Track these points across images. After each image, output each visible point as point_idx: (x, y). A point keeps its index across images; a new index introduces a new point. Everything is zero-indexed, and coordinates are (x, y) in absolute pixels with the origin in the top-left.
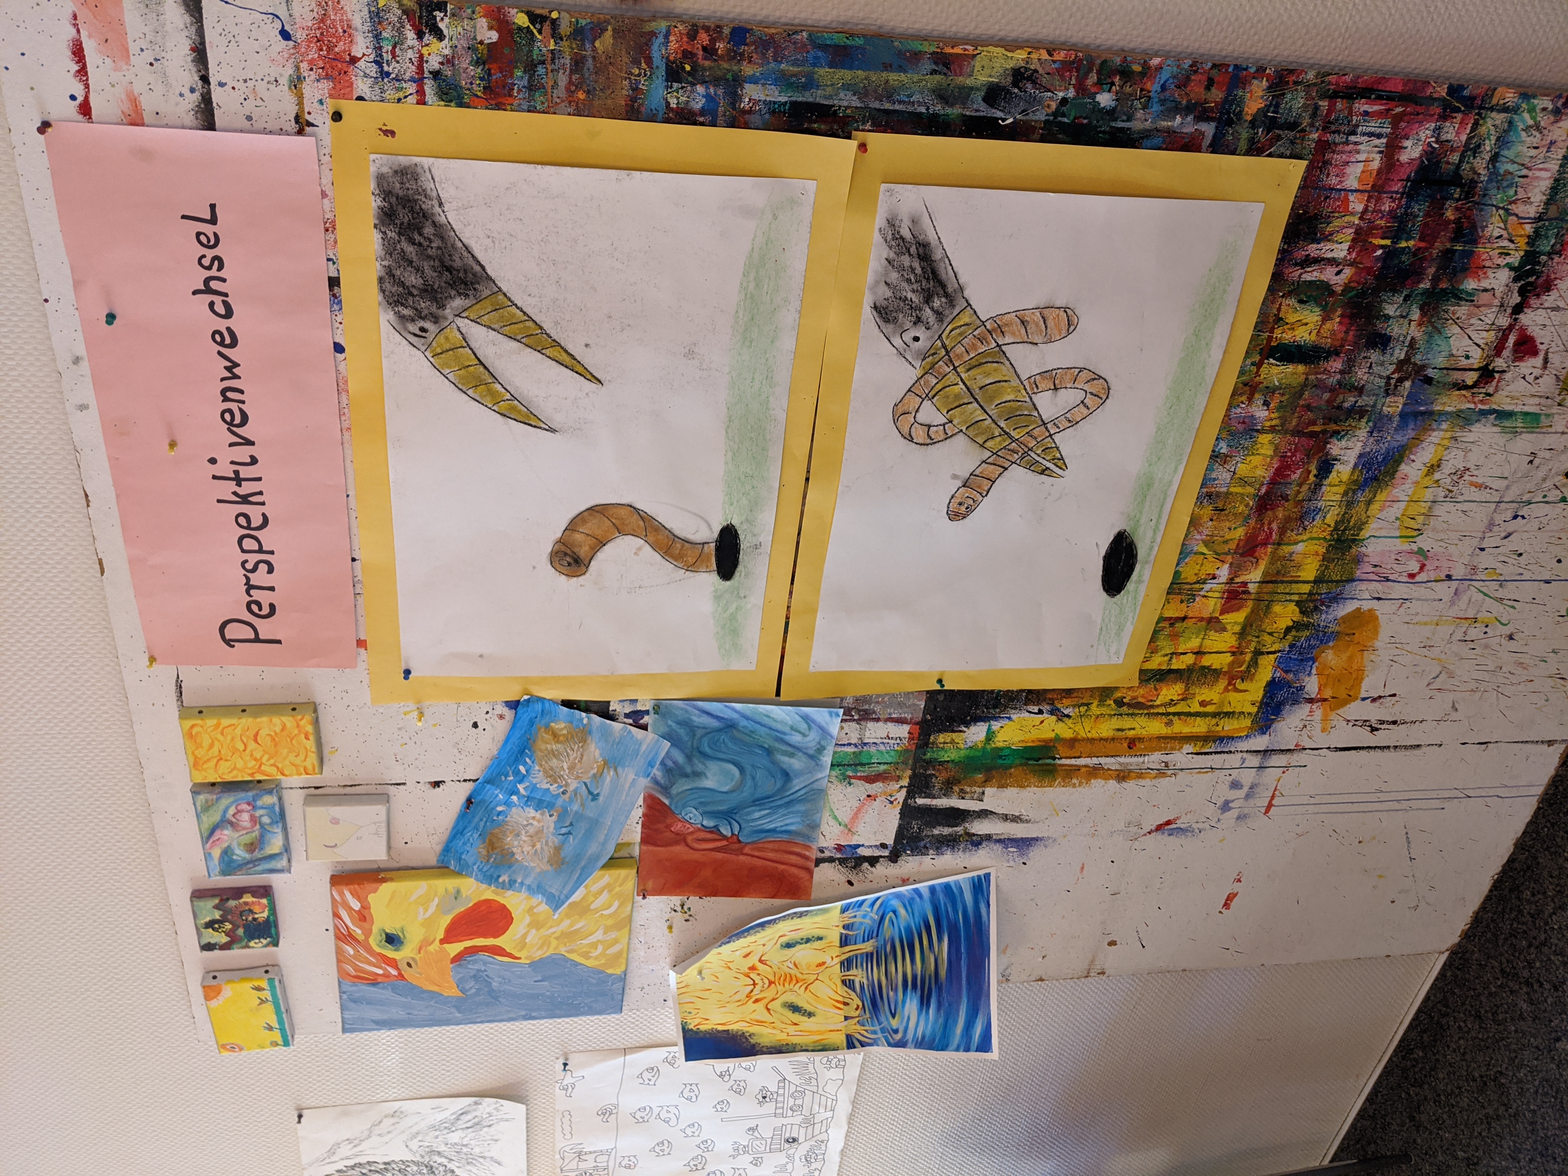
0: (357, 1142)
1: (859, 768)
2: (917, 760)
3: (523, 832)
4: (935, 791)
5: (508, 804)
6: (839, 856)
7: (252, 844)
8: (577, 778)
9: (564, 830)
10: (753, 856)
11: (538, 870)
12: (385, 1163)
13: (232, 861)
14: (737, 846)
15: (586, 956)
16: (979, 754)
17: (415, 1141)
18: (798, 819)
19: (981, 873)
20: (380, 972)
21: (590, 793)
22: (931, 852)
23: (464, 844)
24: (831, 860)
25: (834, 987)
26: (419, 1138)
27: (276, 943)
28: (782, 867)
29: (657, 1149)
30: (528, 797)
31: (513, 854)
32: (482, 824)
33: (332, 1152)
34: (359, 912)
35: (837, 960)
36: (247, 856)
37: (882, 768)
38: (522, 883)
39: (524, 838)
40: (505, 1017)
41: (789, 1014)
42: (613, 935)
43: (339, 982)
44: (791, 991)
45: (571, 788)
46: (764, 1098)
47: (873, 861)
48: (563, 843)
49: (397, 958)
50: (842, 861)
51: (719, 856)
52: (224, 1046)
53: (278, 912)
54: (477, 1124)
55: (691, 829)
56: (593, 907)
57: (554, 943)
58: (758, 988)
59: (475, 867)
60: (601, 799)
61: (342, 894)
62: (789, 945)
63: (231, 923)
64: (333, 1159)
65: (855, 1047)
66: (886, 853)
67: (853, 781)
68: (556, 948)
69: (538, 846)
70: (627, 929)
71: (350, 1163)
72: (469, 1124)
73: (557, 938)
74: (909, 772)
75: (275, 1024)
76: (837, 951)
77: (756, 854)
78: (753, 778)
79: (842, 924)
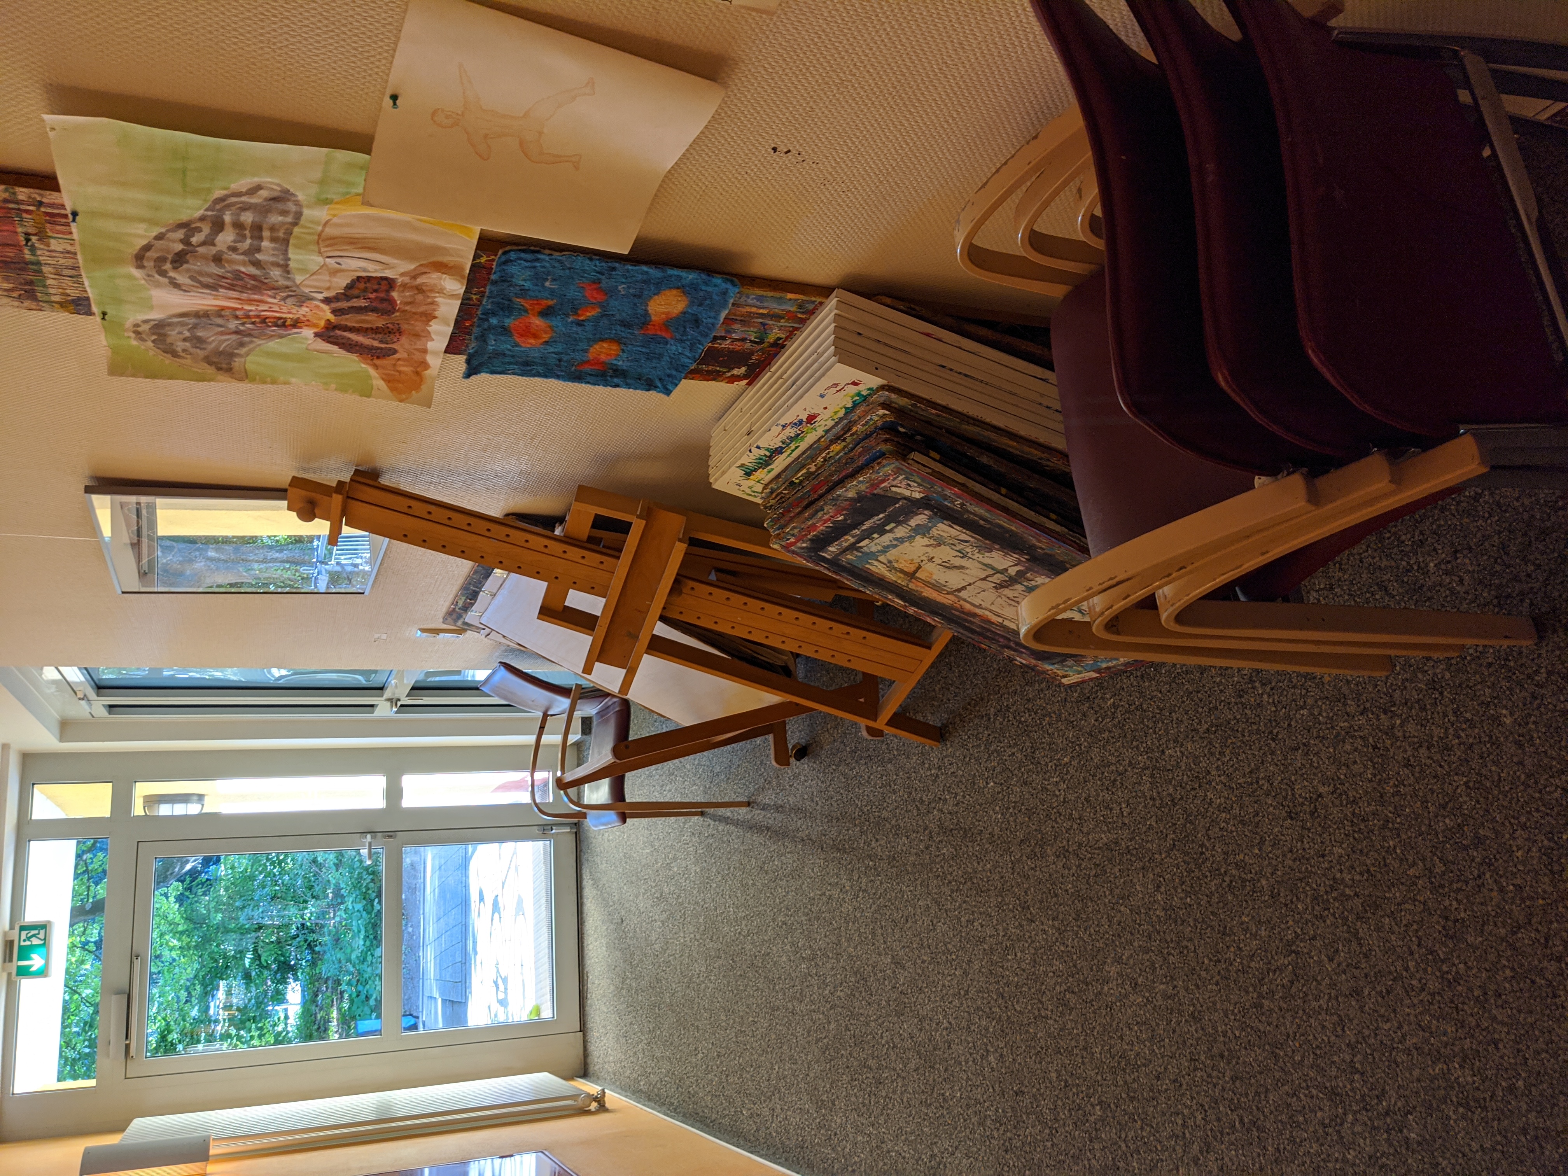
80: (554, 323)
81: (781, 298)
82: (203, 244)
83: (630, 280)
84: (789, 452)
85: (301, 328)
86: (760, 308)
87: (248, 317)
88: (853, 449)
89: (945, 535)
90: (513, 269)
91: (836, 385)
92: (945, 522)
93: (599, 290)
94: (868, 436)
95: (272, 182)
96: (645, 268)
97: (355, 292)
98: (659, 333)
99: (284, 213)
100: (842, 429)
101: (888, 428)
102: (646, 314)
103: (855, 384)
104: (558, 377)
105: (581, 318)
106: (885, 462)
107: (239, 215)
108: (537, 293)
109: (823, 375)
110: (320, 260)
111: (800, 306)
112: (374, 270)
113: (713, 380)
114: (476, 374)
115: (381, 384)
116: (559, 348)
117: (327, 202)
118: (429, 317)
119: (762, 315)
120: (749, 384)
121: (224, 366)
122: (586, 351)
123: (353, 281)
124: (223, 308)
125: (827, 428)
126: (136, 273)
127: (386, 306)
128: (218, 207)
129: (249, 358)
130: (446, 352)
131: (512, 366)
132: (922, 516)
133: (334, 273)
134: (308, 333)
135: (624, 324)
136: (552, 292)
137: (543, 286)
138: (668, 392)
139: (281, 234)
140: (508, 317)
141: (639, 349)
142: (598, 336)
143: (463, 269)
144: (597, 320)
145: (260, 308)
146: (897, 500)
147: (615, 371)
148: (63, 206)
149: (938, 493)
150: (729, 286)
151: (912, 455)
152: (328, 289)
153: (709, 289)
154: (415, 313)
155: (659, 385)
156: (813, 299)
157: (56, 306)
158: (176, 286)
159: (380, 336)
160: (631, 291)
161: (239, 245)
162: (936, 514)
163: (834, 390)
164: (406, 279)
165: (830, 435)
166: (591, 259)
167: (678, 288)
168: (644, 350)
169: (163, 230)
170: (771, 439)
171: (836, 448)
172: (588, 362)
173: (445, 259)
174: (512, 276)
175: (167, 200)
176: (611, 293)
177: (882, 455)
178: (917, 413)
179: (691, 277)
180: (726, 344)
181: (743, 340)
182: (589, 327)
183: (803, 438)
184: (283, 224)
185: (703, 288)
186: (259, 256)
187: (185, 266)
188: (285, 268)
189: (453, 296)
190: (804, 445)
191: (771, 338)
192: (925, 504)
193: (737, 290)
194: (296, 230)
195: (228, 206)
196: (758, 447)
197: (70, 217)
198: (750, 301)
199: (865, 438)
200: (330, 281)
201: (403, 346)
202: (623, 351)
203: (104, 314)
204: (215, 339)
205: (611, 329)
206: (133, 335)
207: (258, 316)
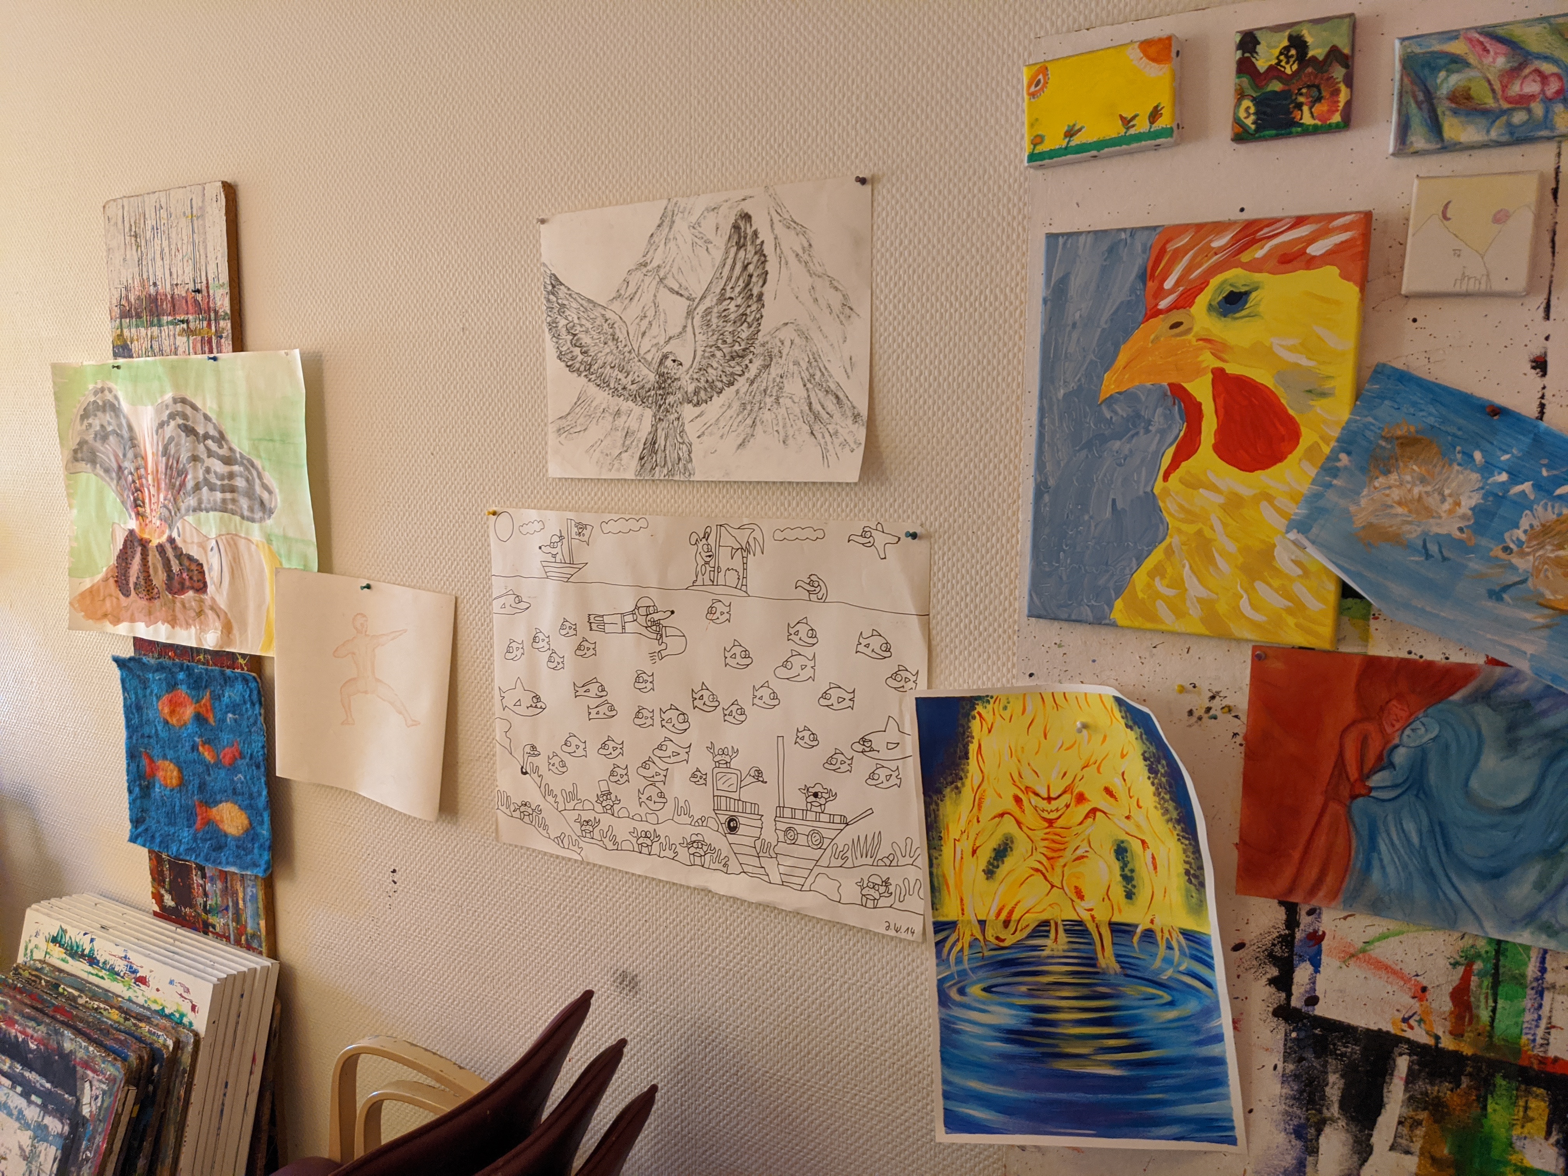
0: (806, 257)
1: (1487, 982)
2: (1495, 1066)
3: (1429, 488)
4: (1421, 1085)
5: (1488, 468)
6: (1299, 935)
7: (1469, 98)
8: (1537, 570)
9: (1433, 548)
10: (1321, 815)
11: (1353, 508)
12: (760, 296)
13: (1435, 69)
14: (1345, 792)
15: (1158, 571)
16: (1495, 1154)
17: (794, 335)
18: (1394, 883)
19: (1240, 1131)
20: (1168, 284)
21: (1506, 588)
22: (1291, 1067)
23: (1414, 404)
24: (1292, 922)
25: (1038, 908)
26: (797, 340)
27: (1242, 136)
28: (1296, 855)
29: (737, 650)
30: (1504, 497)
31: (1387, 472)
32: (1453, 430)
33: (792, 224)
34: (1303, 252)
35: (1086, 916)
36: (1444, 91)
37: (1484, 1015)
38: (1330, 485)
39: (1416, 491)
40: (1047, 456)
41: (994, 843)
42: (1195, 612)
43: (1155, 228)
44: (1034, 849)
45: (1516, 560)
46: (816, 795)
47: (1283, 983)
48: (1408, 546)
49: (1194, 310)
50: (1287, 940)
51: (1327, 767)
52: (1044, 70)
53: (1310, 139)
54: (817, 417)
55: (1389, 730)
56: (1259, 585)
57: (1191, 529)
58: (1044, 804)
59: (1370, 419)
60: (1490, 604)
61: (1345, 228)
62: (1121, 851)
63: (1295, 73)
64: (778, 226)
65: (936, 932)
66: (1296, 1002)
67: (1461, 969)
68: (1179, 531)
69: (1399, 510)
70: (1203, 630)
71: (768, 249)
72: (817, 407)
73: (1200, 533)
74: (1467, 1051)
75: (1076, 141)
76: (1103, 915)
77: (1326, 820)
78: (1493, 826)
79: (1156, 928)
80: (190, 726)
81: (258, 915)
82: (208, 449)
83: (250, 782)
84: (95, 972)
85: (137, 519)
86: (244, 901)
87: (140, 478)
88: (120, 1031)
89: (42, 1158)
90: (239, 686)
91: (187, 991)
92: (59, 1152)
93: (234, 759)
94: (139, 1039)
95: (278, 501)
96: (265, 793)
97: (186, 562)
98: (199, 818)
99: (251, 509)
100: (138, 1014)
101: (155, 1055)
102: (216, 803)
103: (193, 1008)
104: (130, 738)
105: (201, 749)
106: (119, 1064)
107: (241, 476)
108: (218, 709)
109: (196, 976)
110: (213, 535)
111: (253, 936)
112: (211, 577)
113: (154, 879)
114: (119, 666)
115: (87, 584)
116: (163, 734)
117: (269, 541)
118: (173, 622)
119: (236, 904)
120: (155, 914)
121: (79, 455)
122: (165, 757)
123: (197, 561)
124: (144, 459)
125: (134, 999)
126: (168, 396)
127: (176, 586)
128: (245, 462)
129: (93, 476)
130: (135, 638)
131: (133, 697)
132: (59, 1126)
133: (202, 546)
134: (133, 524)
135: (202, 787)
136: (224, 720)
137: (227, 713)
138: (133, 839)
139: (230, 506)
140: (188, 687)
141: (178, 804)
142: (184, 765)
143: (229, 646)
144: (202, 762)
145: (151, 488)
146: (73, 1093)
147: (148, 787)
148: (220, 351)
149: (95, 1130)
150: (263, 867)
151: (132, 1088)
152: (185, 541)
153: (256, 851)
154: (174, 611)
155: (139, 830)
156: (264, 944)
157: (119, 331)
158: (162, 425)
159: (143, 582)
160: (239, 785)
161: (212, 475)
162: (67, 1138)
163: (181, 991)
164: (208, 602)
165: (126, 1005)
166: (263, 747)
167: (251, 824)
168: (177, 808)
169: (214, 421)
170: (105, 950)
171: (115, 1015)
172: (152, 760)
173: (236, 631)
174: (231, 686)
175: (244, 426)
176: (233, 768)
177: (125, 1059)
178: (176, 1076)
179: (265, 832)
180: (197, 880)
181: (206, 894)
182: (191, 756)
183: (115, 980)
184: (241, 508)
185: (256, 845)
186: (205, 489)
187: (183, 434)
188: (198, 509)
189: (199, 640)
190: (108, 984)
191: (212, 919)
192: (77, 1122)
193: (260, 875)
194: (237, 518)
195: (247, 469)
196: (92, 940)
197: (212, 356)
198: (249, 890)
199: (136, 1038)
200: (193, 543)
201: (136, 601)
202: (171, 790)
203: (118, 367)
204: (109, 451)
205: (194, 775)
206: (99, 386)
207: (142, 485)
